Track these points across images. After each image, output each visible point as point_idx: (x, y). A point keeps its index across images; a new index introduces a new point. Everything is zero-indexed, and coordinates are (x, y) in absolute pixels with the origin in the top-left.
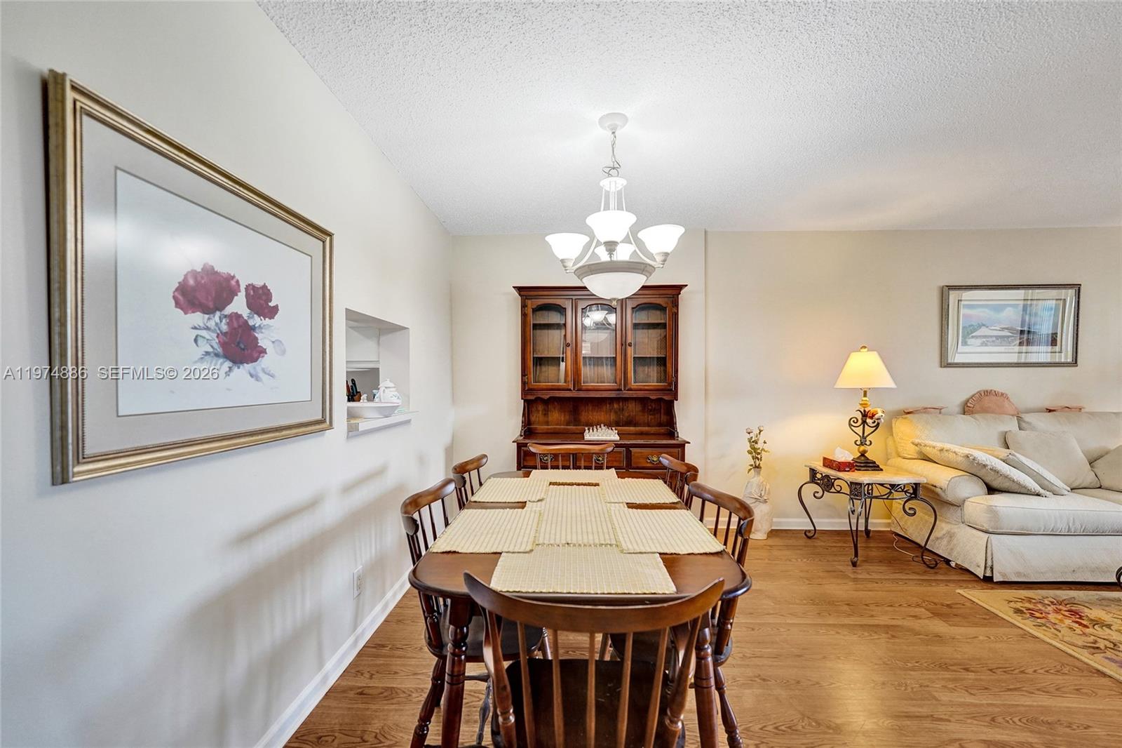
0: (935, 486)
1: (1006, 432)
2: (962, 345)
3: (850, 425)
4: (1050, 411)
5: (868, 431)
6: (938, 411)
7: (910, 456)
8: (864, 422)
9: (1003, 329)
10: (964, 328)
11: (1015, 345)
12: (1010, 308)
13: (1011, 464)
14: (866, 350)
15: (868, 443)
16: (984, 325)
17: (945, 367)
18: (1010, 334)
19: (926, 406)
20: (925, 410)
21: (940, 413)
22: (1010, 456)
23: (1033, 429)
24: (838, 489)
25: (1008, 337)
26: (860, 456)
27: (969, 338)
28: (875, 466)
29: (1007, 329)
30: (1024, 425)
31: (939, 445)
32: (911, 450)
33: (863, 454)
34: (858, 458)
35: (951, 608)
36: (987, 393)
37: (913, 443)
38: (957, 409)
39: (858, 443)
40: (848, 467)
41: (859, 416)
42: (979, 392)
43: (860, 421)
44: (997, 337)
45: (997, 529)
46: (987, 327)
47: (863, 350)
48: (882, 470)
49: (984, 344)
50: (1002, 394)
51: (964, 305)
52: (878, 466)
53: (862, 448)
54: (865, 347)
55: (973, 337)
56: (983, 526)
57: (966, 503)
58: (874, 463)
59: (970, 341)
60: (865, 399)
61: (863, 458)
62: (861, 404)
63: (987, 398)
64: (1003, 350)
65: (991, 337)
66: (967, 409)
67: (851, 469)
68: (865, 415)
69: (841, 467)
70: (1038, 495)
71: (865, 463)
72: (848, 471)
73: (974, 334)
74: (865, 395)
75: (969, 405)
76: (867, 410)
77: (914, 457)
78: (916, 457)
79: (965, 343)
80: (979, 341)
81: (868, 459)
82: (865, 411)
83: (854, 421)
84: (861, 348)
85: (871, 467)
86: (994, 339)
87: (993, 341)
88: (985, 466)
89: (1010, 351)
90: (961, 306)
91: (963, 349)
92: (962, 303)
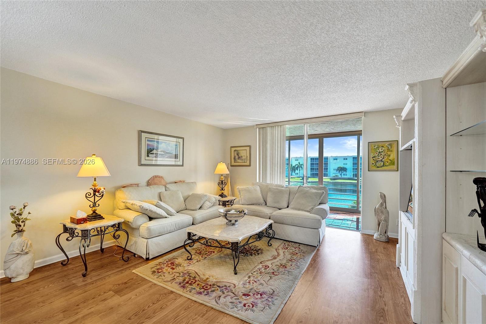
0: (129, 222)
1: (160, 192)
2: (147, 157)
3: (86, 197)
4: (176, 183)
5: (97, 199)
6: (137, 185)
7: (122, 208)
8: (94, 195)
10: (148, 149)
12: (164, 143)
13: (158, 206)
14: (95, 156)
15: (97, 205)
17: (140, 166)
18: (164, 153)
19: (131, 183)
20: (131, 185)
21: (138, 186)
22: (158, 203)
23: (169, 190)
24: (77, 234)
25: (163, 154)
26: (93, 213)
28: (100, 217)
29: (163, 151)
30: (167, 189)
31: (131, 202)
32: (122, 205)
33: (94, 212)
34: (92, 214)
35: (126, 283)
36: (156, 177)
37: (122, 202)
38: (145, 184)
39: (92, 206)
40: (83, 221)
41: (92, 192)
42: (153, 176)
43: (92, 194)
44: (160, 154)
45: (150, 236)
46: (157, 150)
47: (93, 156)
48: (104, 218)
49: (155, 157)
50: (161, 177)
51: (147, 140)
52: (102, 217)
53: (94, 208)
54: (94, 155)
55: (151, 154)
56: (145, 237)
57: (141, 227)
58: (100, 215)
59: (150, 155)
60: (95, 182)
61: (94, 214)
62: (93, 185)
63: (156, 178)
64: (162, 160)
66: (149, 183)
67: (84, 222)
68: (95, 191)
69: (80, 221)
70: (166, 217)
71: (96, 216)
72: (83, 223)
73: (151, 152)
74: (95, 180)
75: (149, 182)
76: (96, 188)
77: (123, 208)
78: (124, 208)
79: (148, 156)
80: (153, 155)
81: (97, 214)
82: (95, 189)
83: (88, 195)
84: (93, 155)
85: (98, 218)
88: (147, 209)
89: (164, 160)
90: (146, 140)
91: (147, 158)
92: (147, 139)
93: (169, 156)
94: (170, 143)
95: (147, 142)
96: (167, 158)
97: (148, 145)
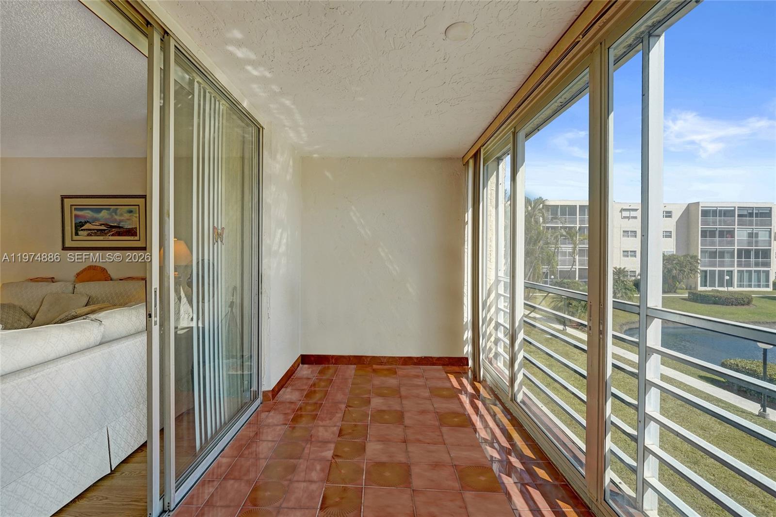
2: (75, 235)
6: (50, 280)
9: (101, 225)
10: (75, 224)
11: (109, 236)
12: (105, 211)
16: (88, 222)
17: (65, 250)
18: (106, 228)
25: (105, 230)
27: (80, 231)
29: (103, 224)
44: (98, 230)
46: (90, 223)
49: (89, 235)
50: (102, 268)
51: (75, 208)
55: (82, 230)
59: (80, 233)
64: (102, 239)
65: (94, 230)
73: (82, 228)
79: (77, 234)
80: (86, 233)
86: (96, 231)
87: (95, 232)
89: (106, 239)
90: (73, 209)
91: (75, 238)
92: (73, 207)
93: (116, 232)
94: (117, 209)
95: (74, 212)
96: (113, 235)
97: (76, 216)
